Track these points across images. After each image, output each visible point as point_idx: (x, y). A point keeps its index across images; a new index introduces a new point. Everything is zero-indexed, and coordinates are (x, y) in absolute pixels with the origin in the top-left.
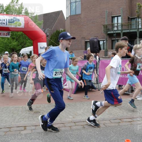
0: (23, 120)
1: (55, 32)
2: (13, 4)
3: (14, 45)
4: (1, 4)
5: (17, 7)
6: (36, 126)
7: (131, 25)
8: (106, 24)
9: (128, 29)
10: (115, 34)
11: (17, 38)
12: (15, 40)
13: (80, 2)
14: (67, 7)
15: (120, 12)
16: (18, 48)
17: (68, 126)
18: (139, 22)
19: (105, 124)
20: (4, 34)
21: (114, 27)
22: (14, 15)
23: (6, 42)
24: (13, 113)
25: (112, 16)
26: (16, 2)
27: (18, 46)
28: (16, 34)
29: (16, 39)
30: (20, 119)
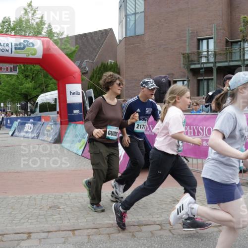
0: (27, 222)
1: (99, 65)
2: (26, 17)
3: (28, 88)
4: (7, 18)
5: (35, 23)
6: (49, 232)
7: (231, 53)
8: (187, 51)
9: (226, 61)
10: (203, 70)
11: (34, 75)
12: (29, 80)
13: (143, 14)
14: (120, 22)
15: (212, 30)
16: (34, 93)
17: (104, 233)
18: (245, 49)
19: (172, 231)
20: (7, 69)
21: (201, 57)
22: (28, 36)
23: (14, 82)
24: (12, 208)
25: (198, 38)
26: (33, 14)
27: (36, 89)
28: (31, 69)
29: (31, 78)
30: (22, 218)
